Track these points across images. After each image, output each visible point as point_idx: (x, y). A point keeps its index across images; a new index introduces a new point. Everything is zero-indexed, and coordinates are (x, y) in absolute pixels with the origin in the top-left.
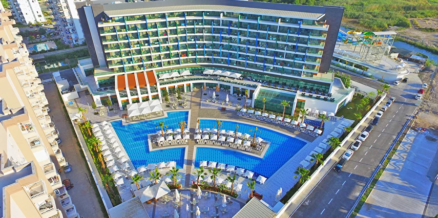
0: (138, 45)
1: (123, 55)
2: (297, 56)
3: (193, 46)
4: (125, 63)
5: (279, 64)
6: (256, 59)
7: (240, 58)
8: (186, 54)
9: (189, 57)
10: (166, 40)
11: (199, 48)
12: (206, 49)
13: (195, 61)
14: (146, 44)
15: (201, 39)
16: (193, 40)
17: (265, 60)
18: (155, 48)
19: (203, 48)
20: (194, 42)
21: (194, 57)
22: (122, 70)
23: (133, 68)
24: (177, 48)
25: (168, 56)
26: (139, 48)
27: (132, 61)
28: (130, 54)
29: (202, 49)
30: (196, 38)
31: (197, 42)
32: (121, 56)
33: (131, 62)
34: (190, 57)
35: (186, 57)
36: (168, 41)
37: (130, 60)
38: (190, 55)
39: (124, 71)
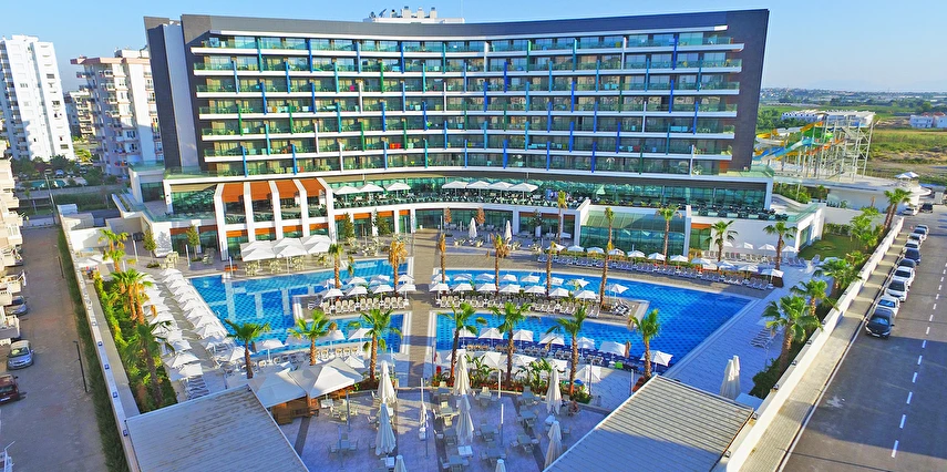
0: (286, 108)
1: (246, 130)
2: (673, 121)
3: (419, 122)
4: (247, 153)
5: (631, 148)
6: (573, 143)
7: (534, 146)
8: (400, 142)
9: (408, 151)
10: (353, 103)
11: (432, 127)
12: (449, 132)
13: (421, 160)
14: (306, 108)
15: (437, 107)
16: (418, 107)
17: (595, 144)
18: (326, 119)
19: (441, 126)
20: (421, 113)
21: (421, 151)
22: (239, 168)
23: (266, 167)
24: (378, 123)
25: (356, 143)
26: (286, 115)
27: (266, 147)
28: (262, 130)
29: (440, 132)
30: (425, 103)
31: (428, 113)
32: (239, 132)
33: (264, 150)
34: (411, 150)
35: (402, 151)
36: (358, 104)
37: (261, 145)
38: (411, 145)
39: (243, 173)
